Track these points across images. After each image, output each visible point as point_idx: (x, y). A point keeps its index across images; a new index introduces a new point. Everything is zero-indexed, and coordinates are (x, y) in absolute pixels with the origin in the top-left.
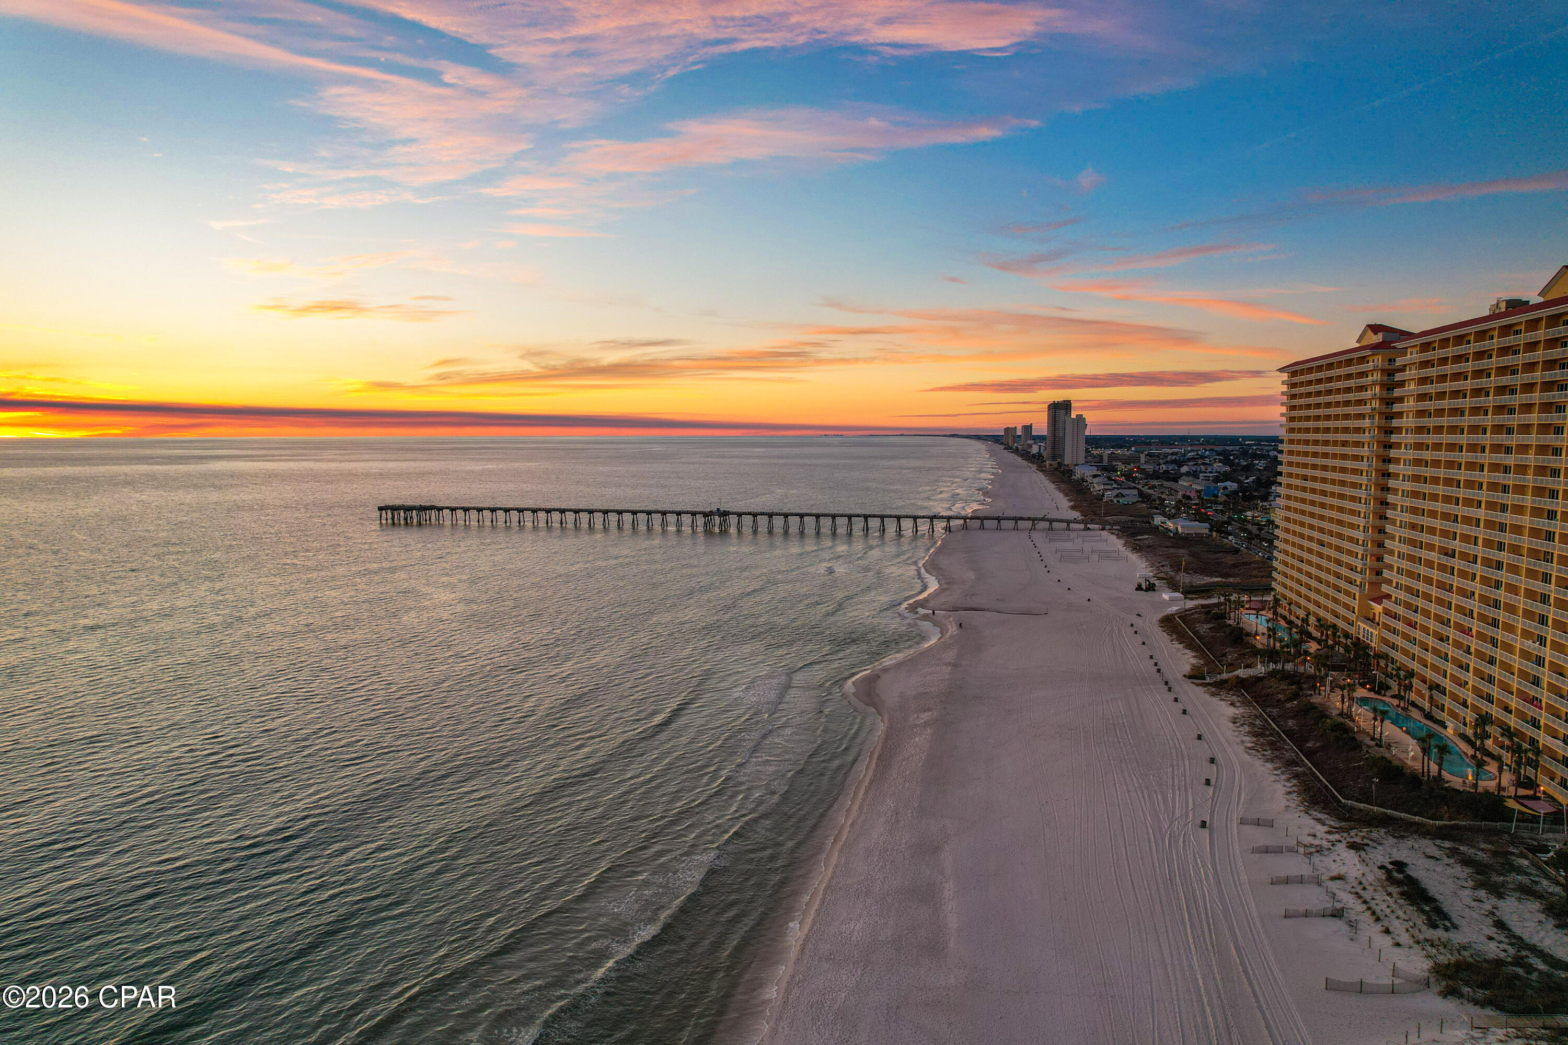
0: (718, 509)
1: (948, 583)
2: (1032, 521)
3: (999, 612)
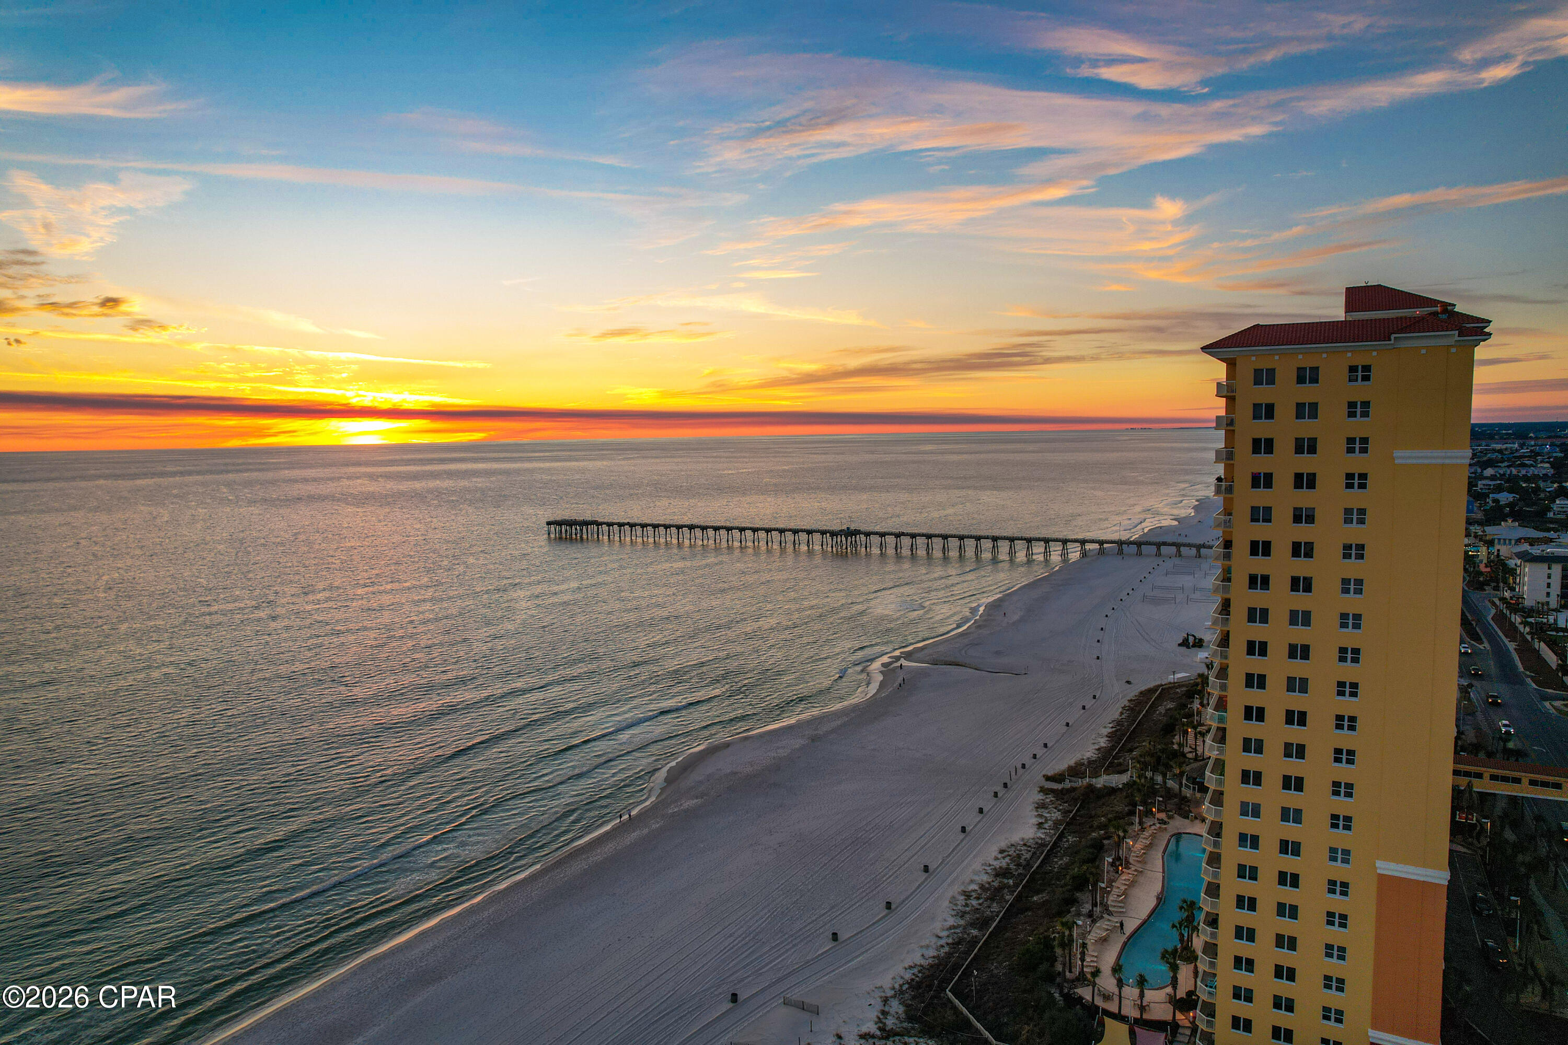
0: (848, 528)
2: (1177, 546)
3: (975, 668)
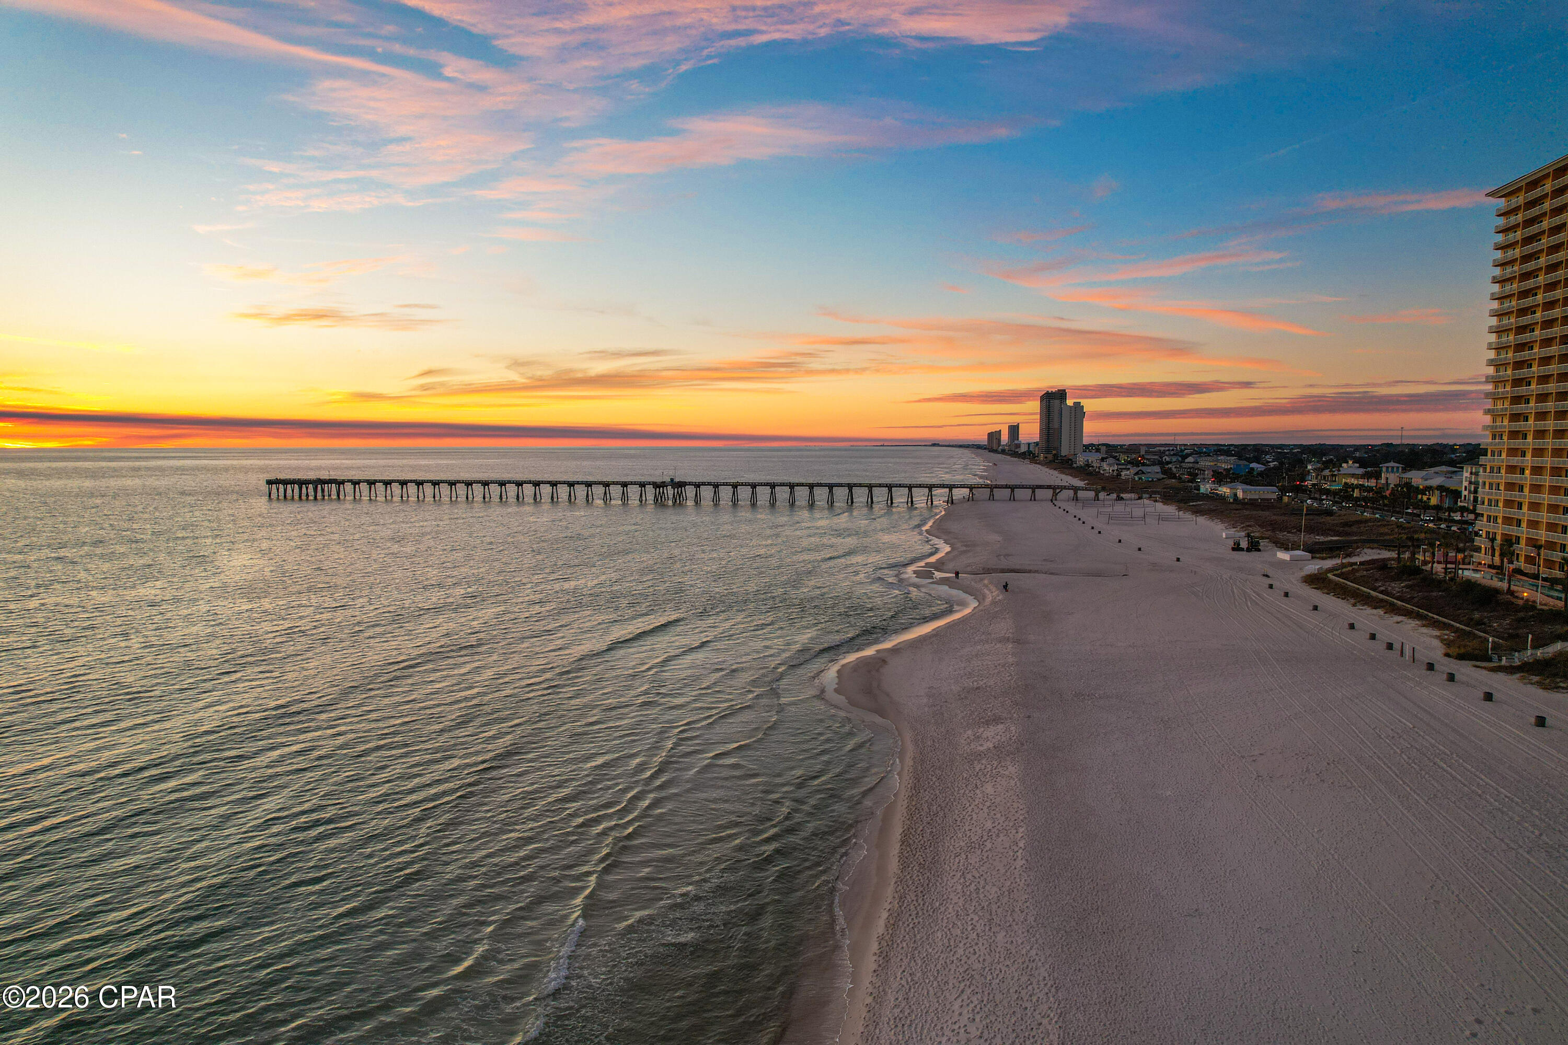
0: (672, 480)
2: (1053, 489)
3: (1052, 574)
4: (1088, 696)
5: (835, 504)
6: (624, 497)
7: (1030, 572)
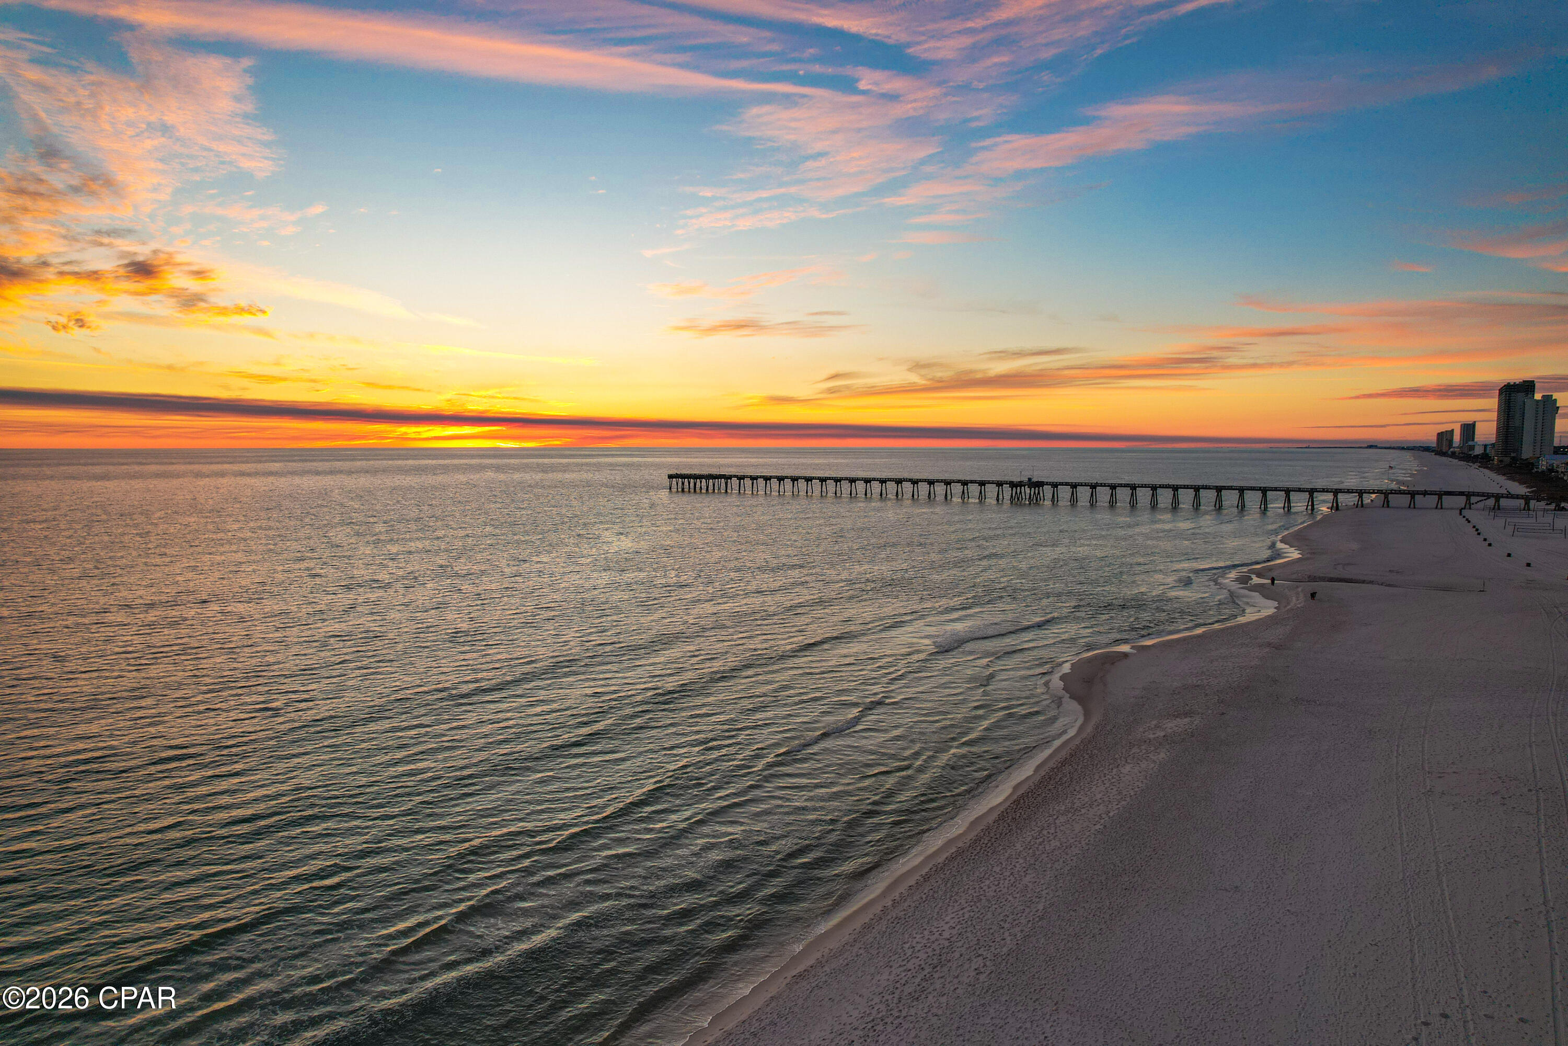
0: (1030, 479)
1: (1311, 553)
2: (1466, 496)
3: (1389, 585)
4: (1307, 701)
5: (1201, 507)
6: (982, 497)
7: (1363, 582)
